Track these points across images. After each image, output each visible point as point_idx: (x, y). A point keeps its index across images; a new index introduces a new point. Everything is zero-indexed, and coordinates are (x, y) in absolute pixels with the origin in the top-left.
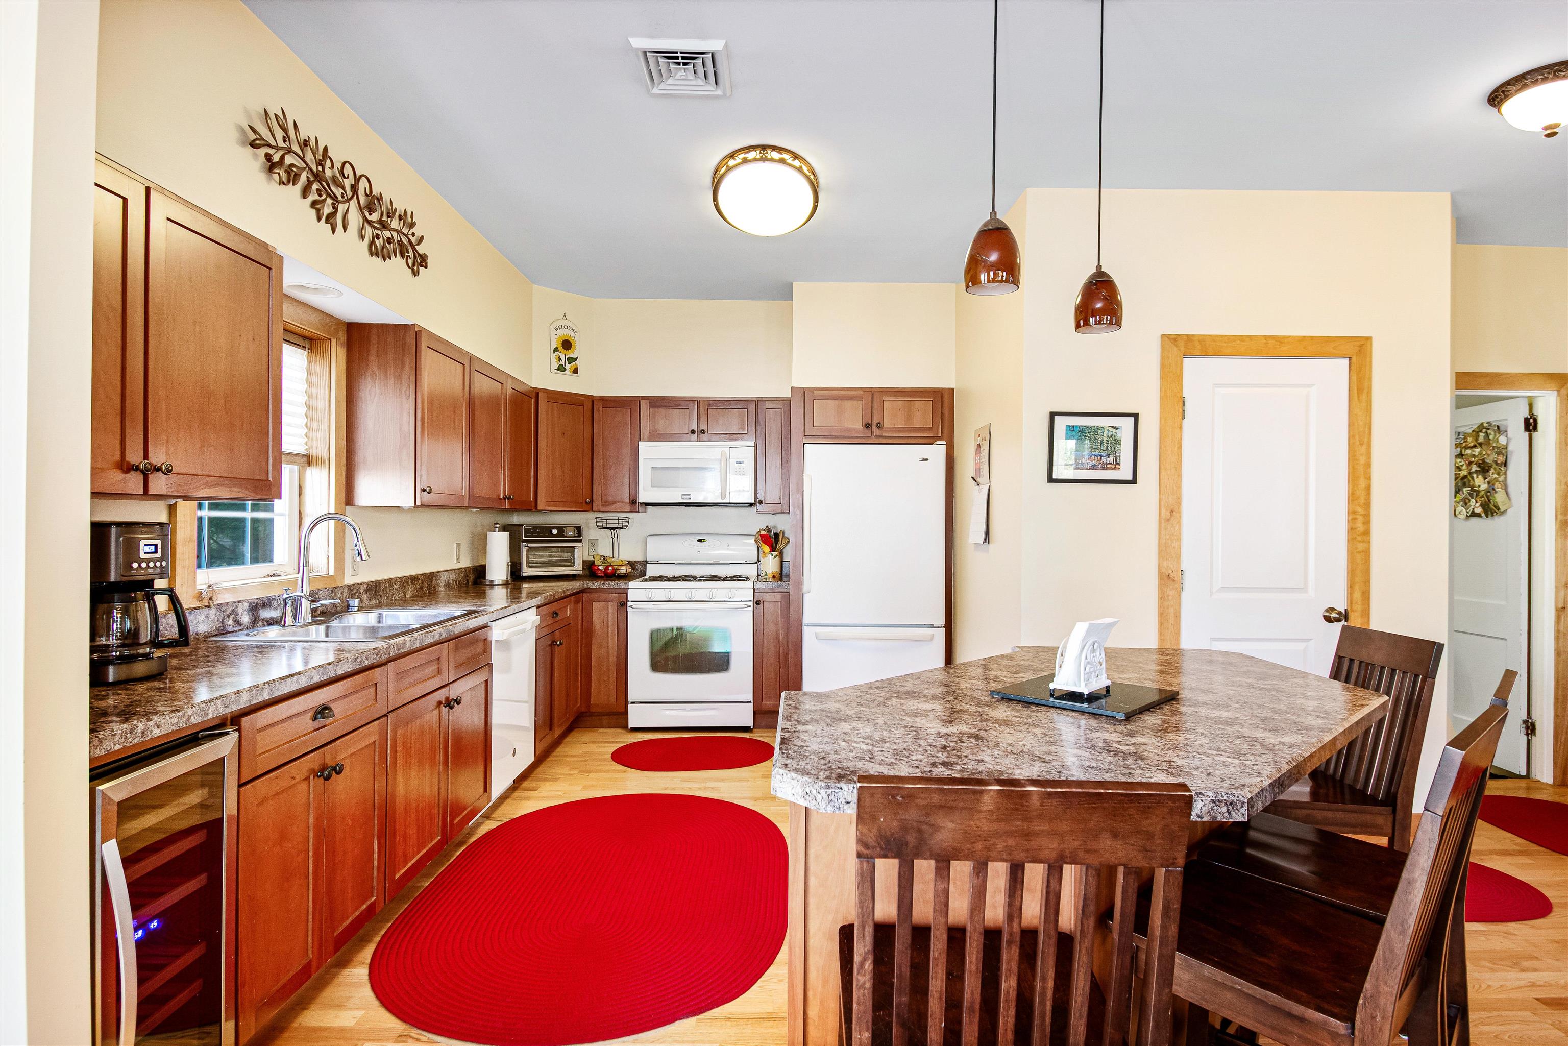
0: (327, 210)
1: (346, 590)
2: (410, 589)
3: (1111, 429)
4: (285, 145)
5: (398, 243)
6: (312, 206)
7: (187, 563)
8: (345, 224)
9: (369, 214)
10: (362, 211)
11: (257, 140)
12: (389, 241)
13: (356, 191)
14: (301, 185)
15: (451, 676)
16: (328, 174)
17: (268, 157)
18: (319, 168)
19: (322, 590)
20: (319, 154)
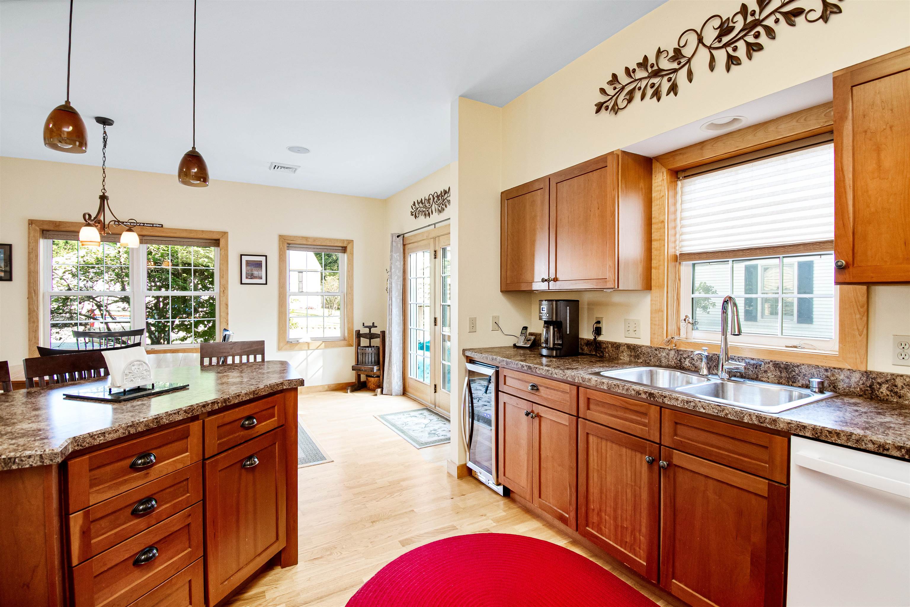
1: (858, 376)
4: (617, 90)
5: (777, 21)
6: (652, 97)
7: (657, 323)
8: (690, 76)
9: (720, 42)
10: (710, 48)
11: (599, 107)
12: (757, 36)
13: (700, 40)
14: (638, 95)
15: (666, 441)
16: (665, 64)
17: (607, 108)
18: (654, 69)
19: (809, 366)
20: (652, 60)
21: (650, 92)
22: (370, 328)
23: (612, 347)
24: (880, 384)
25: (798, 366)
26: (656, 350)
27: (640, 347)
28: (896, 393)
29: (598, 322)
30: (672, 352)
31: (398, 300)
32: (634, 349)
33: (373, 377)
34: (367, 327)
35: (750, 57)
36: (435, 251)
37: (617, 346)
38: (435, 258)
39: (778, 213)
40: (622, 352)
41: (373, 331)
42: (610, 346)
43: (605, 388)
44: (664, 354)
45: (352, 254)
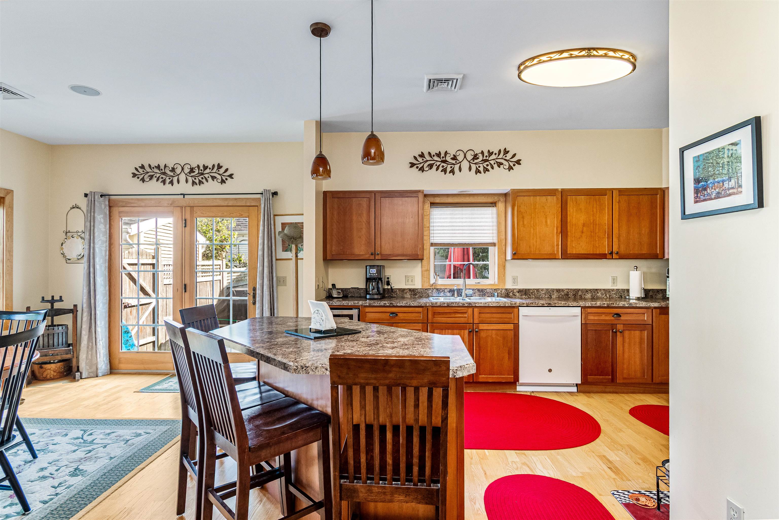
0: (449, 169)
1: (504, 290)
2: (555, 295)
3: (730, 147)
4: (424, 161)
5: (495, 163)
6: (442, 171)
7: (426, 276)
8: (460, 170)
9: (474, 161)
10: (469, 162)
11: (412, 165)
12: (487, 165)
13: (465, 157)
14: (435, 167)
15: (476, 321)
16: (448, 159)
17: (417, 167)
18: (443, 159)
19: (489, 289)
20: (443, 155)
21: (441, 168)
22: (52, 301)
23: (399, 291)
24: (510, 292)
25: (486, 290)
26: (426, 290)
27: (417, 289)
28: (514, 295)
29: (388, 278)
30: (435, 290)
31: (103, 269)
32: (413, 291)
33: (53, 363)
34: (48, 301)
35: (485, 173)
36: (185, 220)
37: (403, 290)
38: (185, 226)
39: (472, 230)
40: (406, 293)
41: (57, 306)
42: (398, 291)
43: (446, 305)
44: (431, 291)
45: (11, 207)
